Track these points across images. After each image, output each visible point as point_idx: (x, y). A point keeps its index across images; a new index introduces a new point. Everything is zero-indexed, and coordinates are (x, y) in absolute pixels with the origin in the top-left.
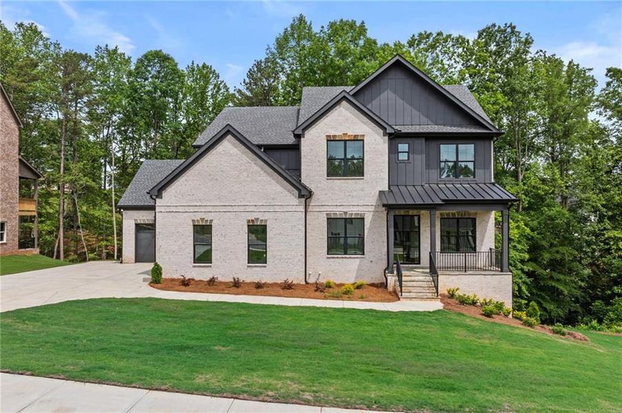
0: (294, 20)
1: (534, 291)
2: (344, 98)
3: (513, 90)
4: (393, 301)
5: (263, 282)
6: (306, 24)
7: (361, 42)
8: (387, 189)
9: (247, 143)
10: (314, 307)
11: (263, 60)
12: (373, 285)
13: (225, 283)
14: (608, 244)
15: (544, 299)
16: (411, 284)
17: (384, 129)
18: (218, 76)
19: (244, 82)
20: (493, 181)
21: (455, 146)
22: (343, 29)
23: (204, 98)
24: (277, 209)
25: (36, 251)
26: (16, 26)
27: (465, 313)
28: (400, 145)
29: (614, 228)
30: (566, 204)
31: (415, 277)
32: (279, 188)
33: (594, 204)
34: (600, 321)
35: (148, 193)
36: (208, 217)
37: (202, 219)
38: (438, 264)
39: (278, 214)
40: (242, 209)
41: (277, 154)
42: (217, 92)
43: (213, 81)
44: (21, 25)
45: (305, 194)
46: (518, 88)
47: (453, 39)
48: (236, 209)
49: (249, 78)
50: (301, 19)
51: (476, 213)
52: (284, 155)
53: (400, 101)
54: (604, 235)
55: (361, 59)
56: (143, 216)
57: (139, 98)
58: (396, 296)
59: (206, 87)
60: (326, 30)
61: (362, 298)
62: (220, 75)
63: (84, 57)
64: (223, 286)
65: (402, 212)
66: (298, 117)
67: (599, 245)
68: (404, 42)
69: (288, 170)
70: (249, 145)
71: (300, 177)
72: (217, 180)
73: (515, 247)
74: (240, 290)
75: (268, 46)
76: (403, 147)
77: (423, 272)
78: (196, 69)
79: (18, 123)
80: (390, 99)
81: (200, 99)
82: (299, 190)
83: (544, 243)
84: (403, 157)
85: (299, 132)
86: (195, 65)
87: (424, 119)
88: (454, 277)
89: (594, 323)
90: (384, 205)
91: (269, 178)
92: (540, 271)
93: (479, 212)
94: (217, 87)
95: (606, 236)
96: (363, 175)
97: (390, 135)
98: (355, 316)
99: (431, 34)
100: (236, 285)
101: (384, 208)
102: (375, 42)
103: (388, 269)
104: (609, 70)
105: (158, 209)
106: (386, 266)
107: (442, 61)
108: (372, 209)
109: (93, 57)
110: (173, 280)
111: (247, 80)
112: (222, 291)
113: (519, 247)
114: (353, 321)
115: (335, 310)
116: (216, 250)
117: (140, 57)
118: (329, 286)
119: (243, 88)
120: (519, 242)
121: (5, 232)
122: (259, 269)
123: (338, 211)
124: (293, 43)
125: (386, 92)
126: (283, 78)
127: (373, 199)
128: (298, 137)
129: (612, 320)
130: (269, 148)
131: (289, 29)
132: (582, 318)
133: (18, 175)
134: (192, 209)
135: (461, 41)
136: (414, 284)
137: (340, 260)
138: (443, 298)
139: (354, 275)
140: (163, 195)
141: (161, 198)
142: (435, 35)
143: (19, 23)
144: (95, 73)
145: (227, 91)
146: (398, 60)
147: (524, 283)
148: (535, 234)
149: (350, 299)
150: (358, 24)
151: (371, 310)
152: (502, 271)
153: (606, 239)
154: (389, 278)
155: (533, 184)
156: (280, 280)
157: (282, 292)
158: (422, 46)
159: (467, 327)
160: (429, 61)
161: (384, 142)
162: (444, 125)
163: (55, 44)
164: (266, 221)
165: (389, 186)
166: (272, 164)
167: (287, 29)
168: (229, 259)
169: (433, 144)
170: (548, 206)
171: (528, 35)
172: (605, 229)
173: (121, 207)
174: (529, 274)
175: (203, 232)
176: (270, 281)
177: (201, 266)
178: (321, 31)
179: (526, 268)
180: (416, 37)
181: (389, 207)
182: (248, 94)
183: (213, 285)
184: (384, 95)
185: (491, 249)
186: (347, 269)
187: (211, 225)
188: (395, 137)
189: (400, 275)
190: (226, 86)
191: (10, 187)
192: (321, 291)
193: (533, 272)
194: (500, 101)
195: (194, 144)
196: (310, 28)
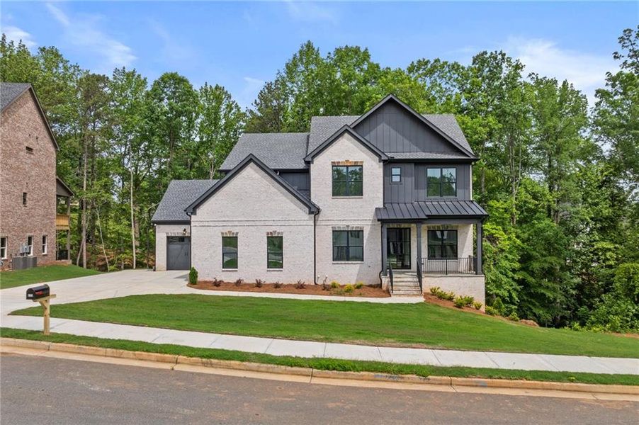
0: (302, 47)
1: (525, 298)
2: (346, 131)
3: (504, 113)
4: (385, 297)
5: (280, 283)
6: (314, 49)
7: (365, 67)
8: (382, 206)
9: (265, 168)
10: (322, 300)
11: (274, 82)
12: (370, 286)
13: (249, 284)
14: (596, 254)
15: (534, 305)
16: (401, 284)
17: (379, 156)
18: (230, 97)
19: (256, 103)
20: (471, 199)
21: (439, 170)
22: (348, 55)
23: (217, 119)
24: (291, 223)
25: (69, 262)
26: (39, 51)
27: (441, 305)
28: (393, 169)
29: (603, 240)
30: (557, 217)
31: (404, 279)
32: (293, 206)
33: (582, 217)
34: (583, 324)
35: (185, 211)
36: (235, 230)
37: (230, 232)
38: (423, 268)
39: (292, 227)
40: (262, 223)
41: (291, 177)
42: (229, 112)
43: (225, 102)
44: (43, 50)
45: (314, 211)
46: (508, 110)
47: (449, 66)
48: (258, 223)
49: (261, 99)
50: (309, 46)
51: (457, 227)
52: (296, 178)
53: (393, 132)
54: (593, 246)
55: (365, 83)
56: (174, 230)
57: (156, 119)
58: (388, 293)
59: (219, 108)
60: (332, 56)
61: (360, 295)
62: (232, 95)
63: (102, 79)
64: (248, 287)
65: (395, 226)
66: (308, 143)
67: (589, 256)
68: (404, 68)
69: (300, 190)
70: (266, 169)
71: (310, 196)
72: (242, 199)
73: (506, 257)
74: (262, 289)
75: (279, 70)
76: (396, 171)
77: (412, 275)
78: (209, 90)
79: (56, 147)
80: (384, 130)
81: (213, 119)
82: (310, 208)
83: (535, 253)
84: (396, 179)
85: (309, 159)
86: (208, 86)
87: (415, 148)
88: (436, 279)
89: (576, 325)
90: (379, 220)
91: (284, 198)
92: (531, 279)
93: (460, 225)
94: (229, 107)
95: (595, 247)
96: (362, 195)
97: (384, 161)
98: (353, 306)
99: (428, 61)
100: (259, 285)
101: (380, 222)
102: (378, 66)
103: (383, 272)
104: (598, 92)
105: (192, 224)
106: (381, 270)
107: (440, 84)
108: (370, 223)
109: (111, 78)
110: (206, 282)
111: (258, 101)
112: (248, 290)
113: (510, 257)
114: (352, 309)
115: (338, 302)
116: (242, 257)
117: (157, 79)
118: (334, 286)
119: (255, 109)
120: (511, 253)
121: (46, 244)
122: (276, 272)
123: (342, 225)
124: (302, 68)
125: (382, 125)
126: (292, 99)
127: (370, 215)
128: (308, 163)
129: (593, 323)
130: (283, 172)
131: (298, 55)
132: (570, 322)
133: (55, 193)
134: (221, 224)
135: (456, 67)
136: (403, 284)
137: (344, 266)
138: (426, 295)
139: (355, 278)
140: (197, 212)
141: (196, 214)
142: (432, 62)
143: (42, 47)
144: (113, 94)
145: (238, 110)
146: (391, 98)
147: (515, 290)
148: (525, 245)
149: (350, 295)
150: (362, 50)
151: (367, 303)
152: (476, 274)
153: (595, 250)
154: (383, 279)
155: (523, 198)
156: (294, 282)
157: (296, 290)
158: (421, 72)
159: (439, 313)
160: (428, 84)
161: (379, 167)
162: (431, 152)
163: (75, 67)
164: (282, 233)
165: (384, 204)
166: (286, 186)
167: (295, 55)
168: (252, 265)
169: (421, 168)
170: (538, 219)
171: (517, 61)
172: (595, 241)
173: (154, 222)
174: (520, 282)
175: (230, 242)
176: (285, 283)
177: (230, 271)
178: (328, 57)
179: (516, 277)
180: (415, 64)
181: (383, 221)
182: (259, 114)
183: (239, 285)
184: (380, 127)
185: (470, 256)
186: (348, 273)
187: (237, 237)
188: (389, 163)
189: (391, 277)
190: (237, 106)
191: (49, 205)
192: (328, 290)
193: (523, 280)
194: (491, 124)
195: (221, 168)
196: (317, 54)
